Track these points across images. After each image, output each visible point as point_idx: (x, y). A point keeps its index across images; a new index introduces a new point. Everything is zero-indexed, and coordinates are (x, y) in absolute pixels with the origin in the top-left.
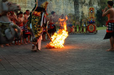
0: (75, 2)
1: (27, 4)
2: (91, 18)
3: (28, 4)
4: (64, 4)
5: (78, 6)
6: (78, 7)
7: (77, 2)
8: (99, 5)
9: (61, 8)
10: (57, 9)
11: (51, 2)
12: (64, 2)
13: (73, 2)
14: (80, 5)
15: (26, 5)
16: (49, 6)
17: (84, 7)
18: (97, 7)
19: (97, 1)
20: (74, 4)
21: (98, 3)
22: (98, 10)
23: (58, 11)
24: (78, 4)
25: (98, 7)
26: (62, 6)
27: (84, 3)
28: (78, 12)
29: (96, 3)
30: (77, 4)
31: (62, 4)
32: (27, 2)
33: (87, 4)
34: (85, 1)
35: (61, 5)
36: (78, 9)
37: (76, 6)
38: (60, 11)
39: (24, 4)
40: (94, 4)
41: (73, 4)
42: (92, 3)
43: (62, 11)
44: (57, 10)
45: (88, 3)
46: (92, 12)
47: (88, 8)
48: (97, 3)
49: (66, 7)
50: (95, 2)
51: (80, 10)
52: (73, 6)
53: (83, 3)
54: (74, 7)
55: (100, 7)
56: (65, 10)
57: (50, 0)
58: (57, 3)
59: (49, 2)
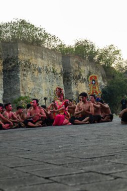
0: (64, 78)
4: (46, 82)
5: (69, 83)
6: (71, 85)
7: (68, 77)
8: (103, 81)
9: (42, 87)
10: (35, 88)
11: (25, 77)
12: (47, 78)
13: (62, 77)
14: (73, 82)
16: (22, 85)
17: (79, 84)
18: (101, 83)
19: (99, 74)
20: (64, 81)
21: (102, 76)
22: (103, 89)
23: (38, 93)
24: (70, 80)
25: (103, 84)
26: (43, 85)
27: (80, 78)
28: (70, 93)
29: (99, 76)
30: (67, 81)
33: (85, 80)
34: (80, 75)
35: (41, 83)
36: (70, 88)
37: (66, 84)
38: (41, 92)
41: (62, 79)
43: (44, 92)
44: (36, 91)
45: (86, 78)
47: (86, 86)
49: (49, 86)
51: (74, 89)
52: (62, 83)
53: (78, 78)
54: (63, 85)
55: (106, 83)
56: (50, 90)
57: (24, 75)
58: (34, 80)
59: (21, 78)
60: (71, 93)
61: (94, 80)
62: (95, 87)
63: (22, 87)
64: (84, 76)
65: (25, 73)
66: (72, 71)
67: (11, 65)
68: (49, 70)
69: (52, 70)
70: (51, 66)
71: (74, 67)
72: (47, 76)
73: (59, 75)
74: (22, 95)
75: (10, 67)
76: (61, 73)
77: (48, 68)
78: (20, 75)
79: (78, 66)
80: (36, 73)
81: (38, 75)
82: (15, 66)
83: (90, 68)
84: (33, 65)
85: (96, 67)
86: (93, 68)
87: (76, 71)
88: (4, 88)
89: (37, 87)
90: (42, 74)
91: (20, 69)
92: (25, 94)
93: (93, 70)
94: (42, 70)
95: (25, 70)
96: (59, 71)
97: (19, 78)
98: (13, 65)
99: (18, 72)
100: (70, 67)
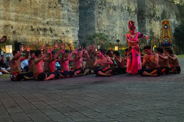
0: (138, 16)
1: (61, 20)
2: (165, 37)
3: (63, 19)
4: (121, 19)
5: (143, 21)
6: (145, 23)
7: (142, 15)
8: (177, 20)
9: (116, 25)
10: (110, 26)
11: (100, 15)
12: (122, 16)
13: (136, 15)
14: (147, 20)
15: (59, 21)
16: (97, 22)
17: (153, 22)
18: (174, 22)
19: (174, 12)
20: (138, 19)
23: (112, 30)
24: (144, 18)
25: (176, 23)
26: (118, 22)
27: (154, 16)
28: (143, 31)
29: (173, 15)
30: (142, 19)
31: (119, 18)
32: (61, 16)
33: (159, 18)
34: (155, 14)
35: (116, 20)
36: (144, 26)
37: (140, 22)
38: (115, 29)
39: (57, 20)
40: (169, 17)
41: (136, 17)
42: (166, 17)
43: (118, 30)
44: (111, 28)
45: (160, 16)
46: (166, 27)
47: (160, 24)
48: (175, 16)
49: (124, 23)
50: (171, 14)
51: (148, 27)
52: (137, 21)
53: (152, 16)
54: (137, 23)
55: (180, 22)
56: (124, 28)
57: (99, 12)
58: (109, 17)
59: (96, 16)
60: (145, 31)
61: (166, 25)
62: (167, 32)
63: (98, 24)
64: (158, 14)
65: (100, 11)
66: (147, 9)
67: (87, 2)
68: (124, 8)
69: (127, 8)
70: (126, 4)
71: (149, 5)
72: (122, 13)
73: (134, 13)
74: (97, 32)
75: (86, 4)
76: (135, 11)
77: (123, 6)
78: (95, 12)
79: (152, 5)
80: (111, 10)
81: (113, 13)
82: (91, 4)
83: (164, 7)
84: (109, 3)
85: (171, 6)
86: (167, 7)
87: (150, 9)
88: (79, 25)
89: (112, 25)
90: (116, 12)
91: (96, 6)
92: (100, 31)
93: (167, 9)
94: (117, 8)
95: (100, 8)
96: (133, 9)
97: (94, 16)
98: (89, 2)
99: (94, 9)
100: (144, 6)
